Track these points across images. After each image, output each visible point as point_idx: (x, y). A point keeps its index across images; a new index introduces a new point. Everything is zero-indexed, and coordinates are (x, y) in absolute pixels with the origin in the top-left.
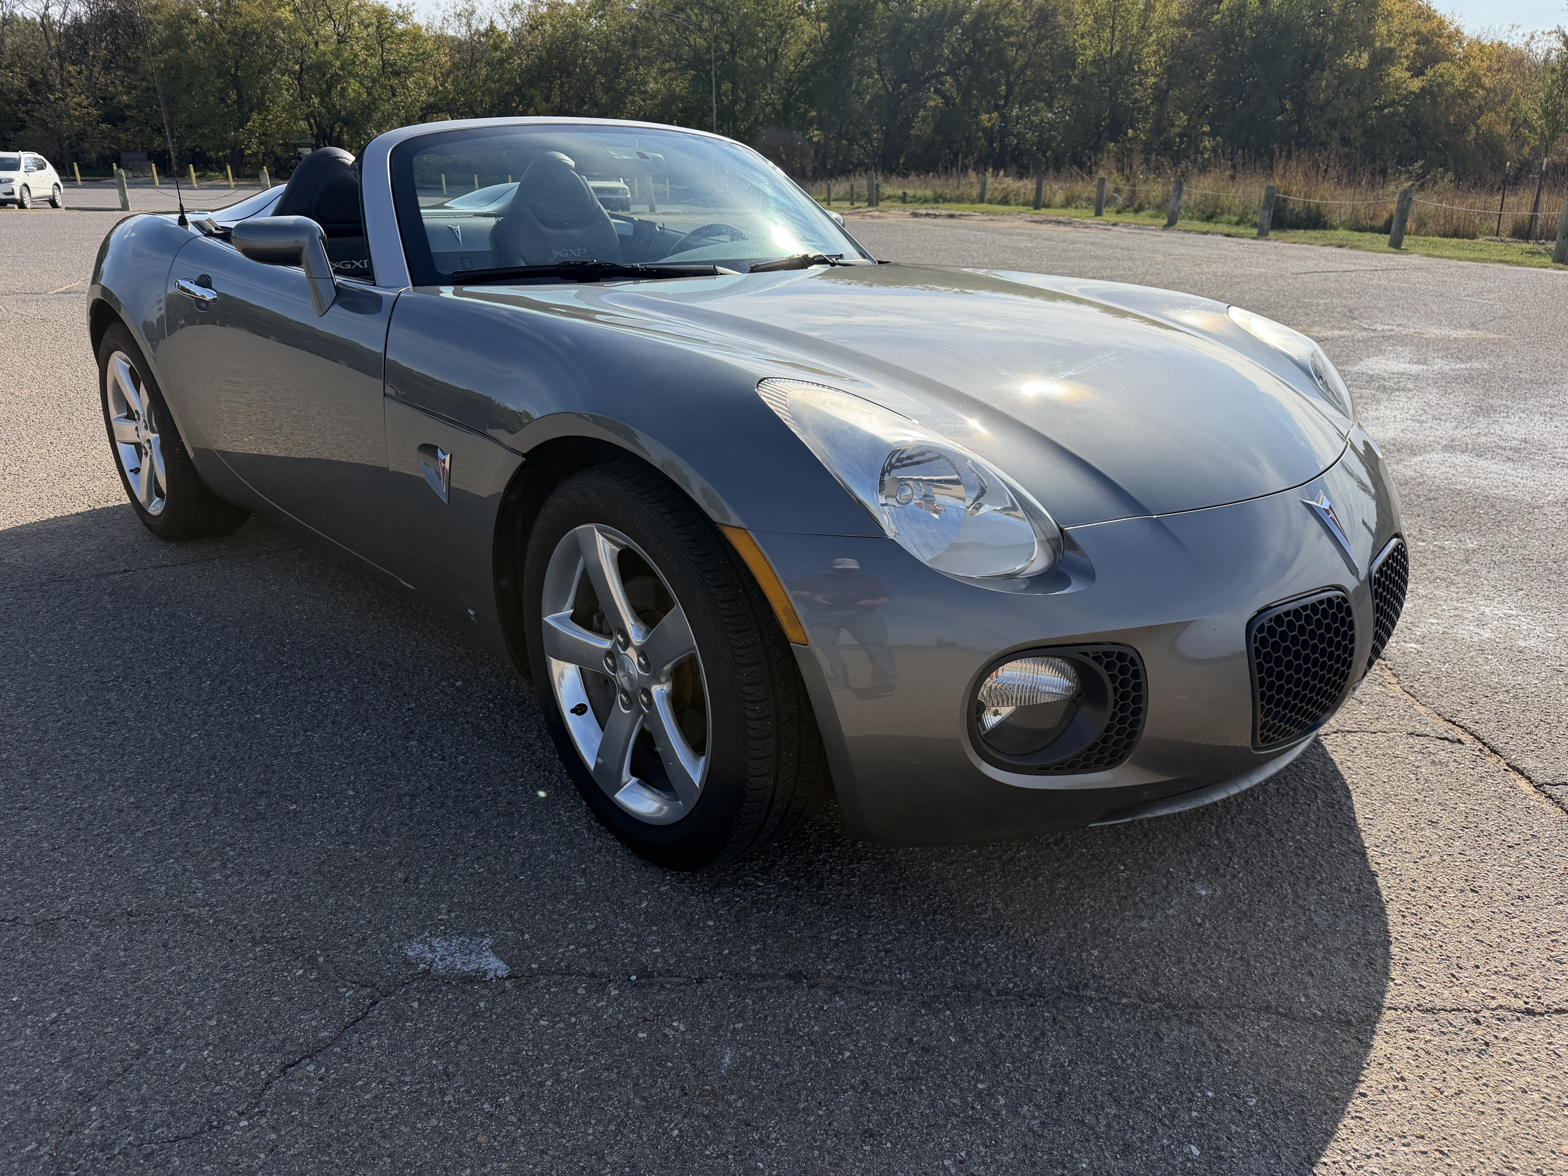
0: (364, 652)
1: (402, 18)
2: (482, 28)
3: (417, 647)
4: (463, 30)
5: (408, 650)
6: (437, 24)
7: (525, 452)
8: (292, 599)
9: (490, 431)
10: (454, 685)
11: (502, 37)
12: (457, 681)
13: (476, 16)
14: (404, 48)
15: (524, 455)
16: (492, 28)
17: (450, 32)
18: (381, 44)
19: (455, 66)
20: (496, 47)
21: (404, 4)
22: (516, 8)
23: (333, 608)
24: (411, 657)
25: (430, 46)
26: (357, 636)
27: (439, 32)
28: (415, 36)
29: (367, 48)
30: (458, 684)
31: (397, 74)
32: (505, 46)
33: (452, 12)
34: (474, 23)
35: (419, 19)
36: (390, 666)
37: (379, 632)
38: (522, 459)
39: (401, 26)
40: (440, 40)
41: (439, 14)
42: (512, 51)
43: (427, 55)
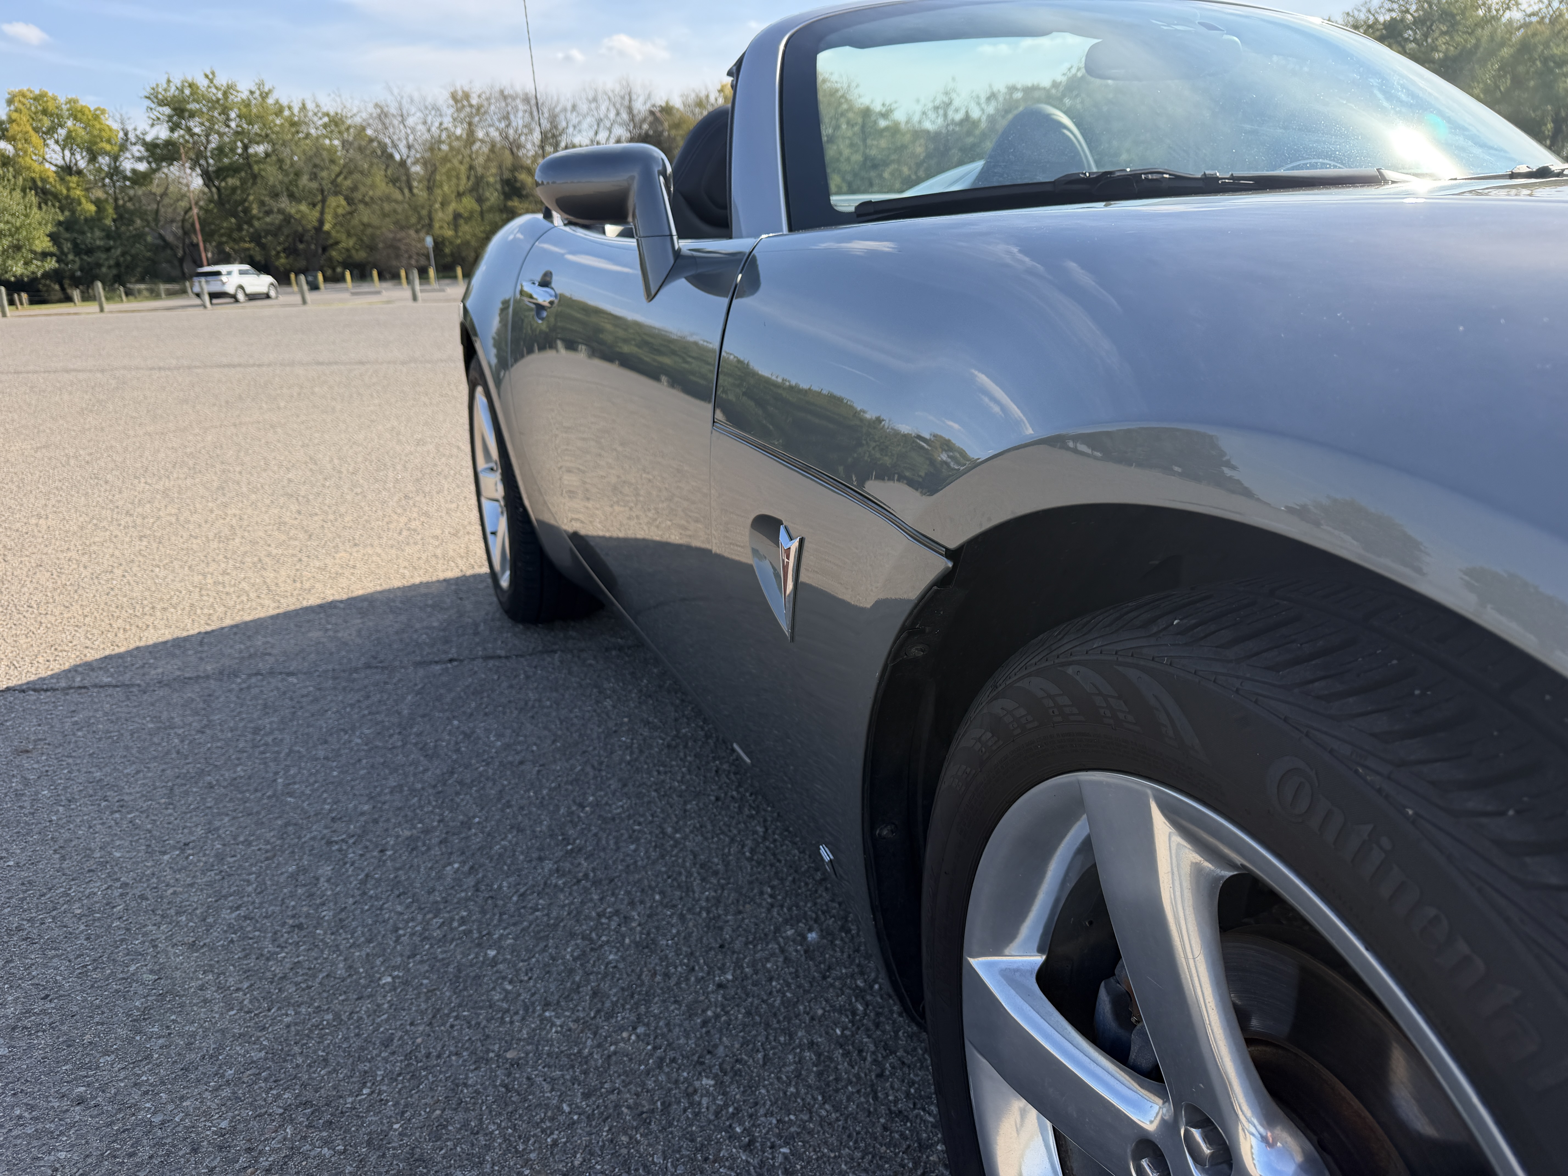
0: (685, 838)
1: (885, 115)
2: (958, 117)
3: (765, 838)
4: (940, 121)
5: (749, 842)
6: (916, 119)
7: (953, 545)
8: (622, 724)
9: (873, 487)
10: (804, 938)
11: (975, 124)
12: (810, 930)
13: (953, 107)
14: (883, 143)
15: (950, 554)
16: (967, 117)
17: (928, 125)
18: (864, 140)
19: (929, 156)
20: (969, 133)
21: (887, 103)
22: (992, 96)
23: (669, 746)
24: (750, 859)
25: (908, 138)
26: (685, 803)
27: (917, 126)
28: (894, 130)
29: (852, 145)
30: (812, 936)
31: (875, 167)
32: (977, 132)
33: (930, 105)
34: (950, 113)
35: (899, 116)
36: (716, 873)
37: (718, 799)
38: (944, 564)
39: (883, 123)
40: (918, 134)
41: (918, 108)
42: (984, 136)
43: (903, 147)
